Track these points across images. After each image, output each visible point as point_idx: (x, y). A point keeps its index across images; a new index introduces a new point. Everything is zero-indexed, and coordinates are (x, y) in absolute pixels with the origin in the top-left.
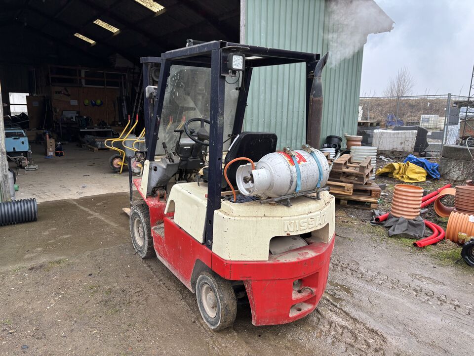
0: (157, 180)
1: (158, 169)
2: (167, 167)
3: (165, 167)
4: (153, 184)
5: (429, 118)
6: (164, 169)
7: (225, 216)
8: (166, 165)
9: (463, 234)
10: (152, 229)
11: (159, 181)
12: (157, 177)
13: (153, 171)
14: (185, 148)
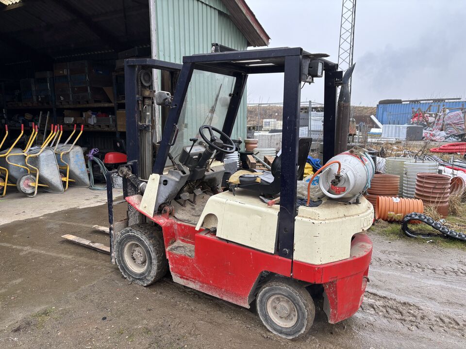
0: (167, 194)
1: (169, 182)
2: (180, 179)
3: (178, 180)
4: (162, 201)
5: (269, 122)
6: (177, 182)
7: (314, 221)
8: (179, 177)
9: (392, 213)
10: (167, 250)
11: (169, 196)
12: (167, 191)
13: (162, 185)
14: (194, 157)
